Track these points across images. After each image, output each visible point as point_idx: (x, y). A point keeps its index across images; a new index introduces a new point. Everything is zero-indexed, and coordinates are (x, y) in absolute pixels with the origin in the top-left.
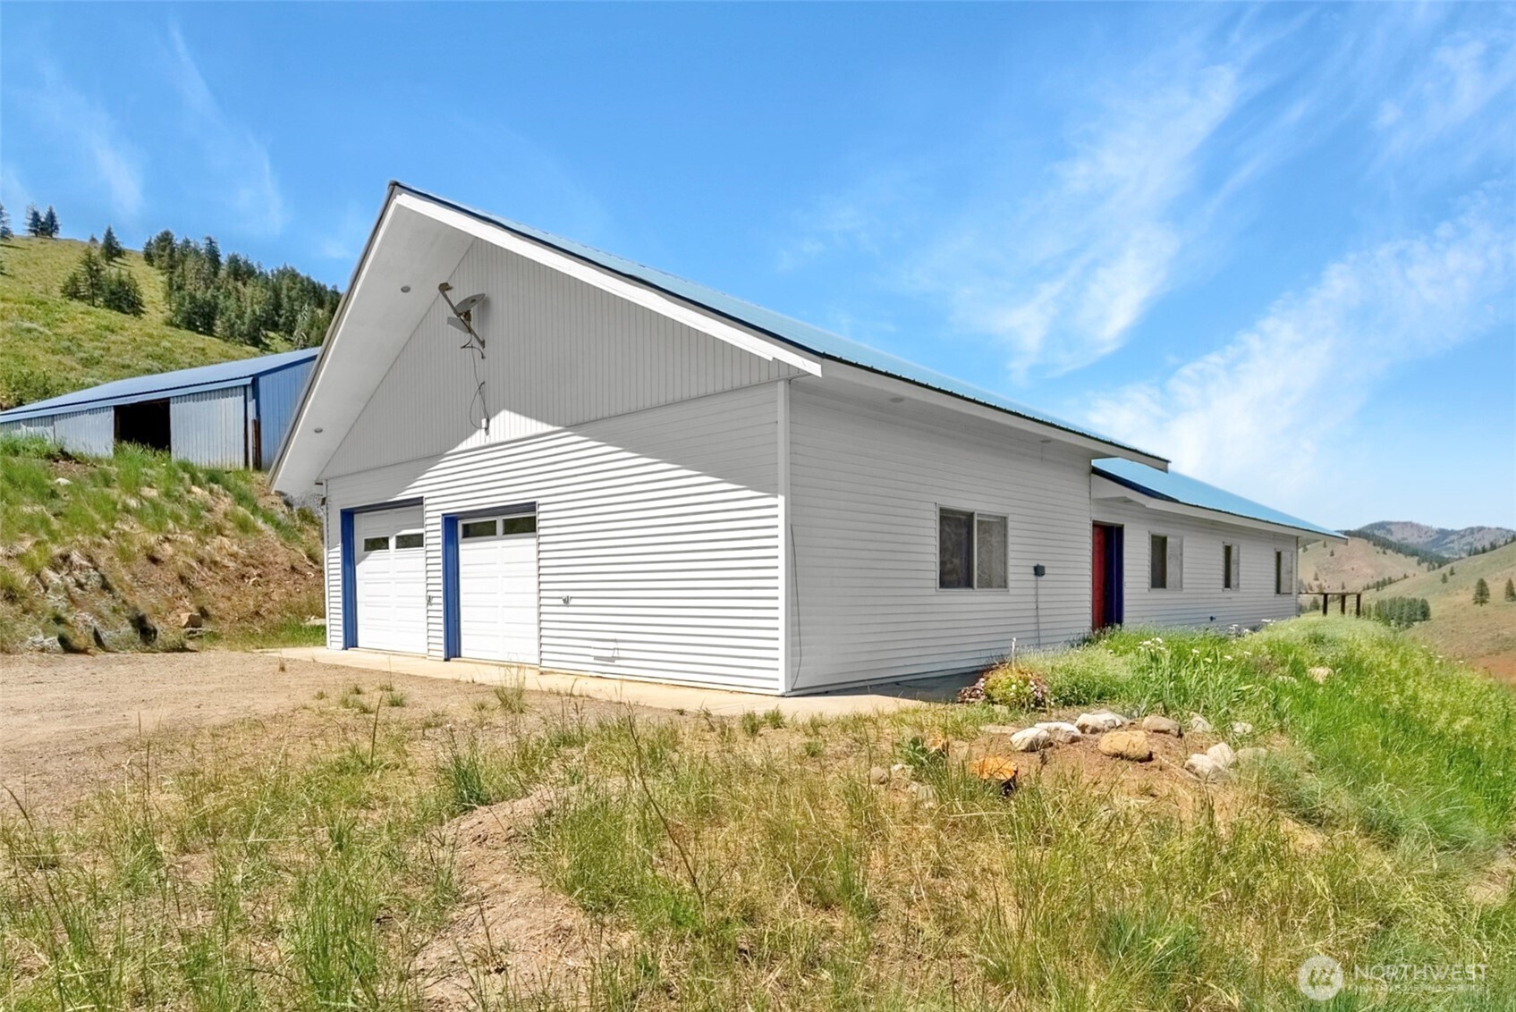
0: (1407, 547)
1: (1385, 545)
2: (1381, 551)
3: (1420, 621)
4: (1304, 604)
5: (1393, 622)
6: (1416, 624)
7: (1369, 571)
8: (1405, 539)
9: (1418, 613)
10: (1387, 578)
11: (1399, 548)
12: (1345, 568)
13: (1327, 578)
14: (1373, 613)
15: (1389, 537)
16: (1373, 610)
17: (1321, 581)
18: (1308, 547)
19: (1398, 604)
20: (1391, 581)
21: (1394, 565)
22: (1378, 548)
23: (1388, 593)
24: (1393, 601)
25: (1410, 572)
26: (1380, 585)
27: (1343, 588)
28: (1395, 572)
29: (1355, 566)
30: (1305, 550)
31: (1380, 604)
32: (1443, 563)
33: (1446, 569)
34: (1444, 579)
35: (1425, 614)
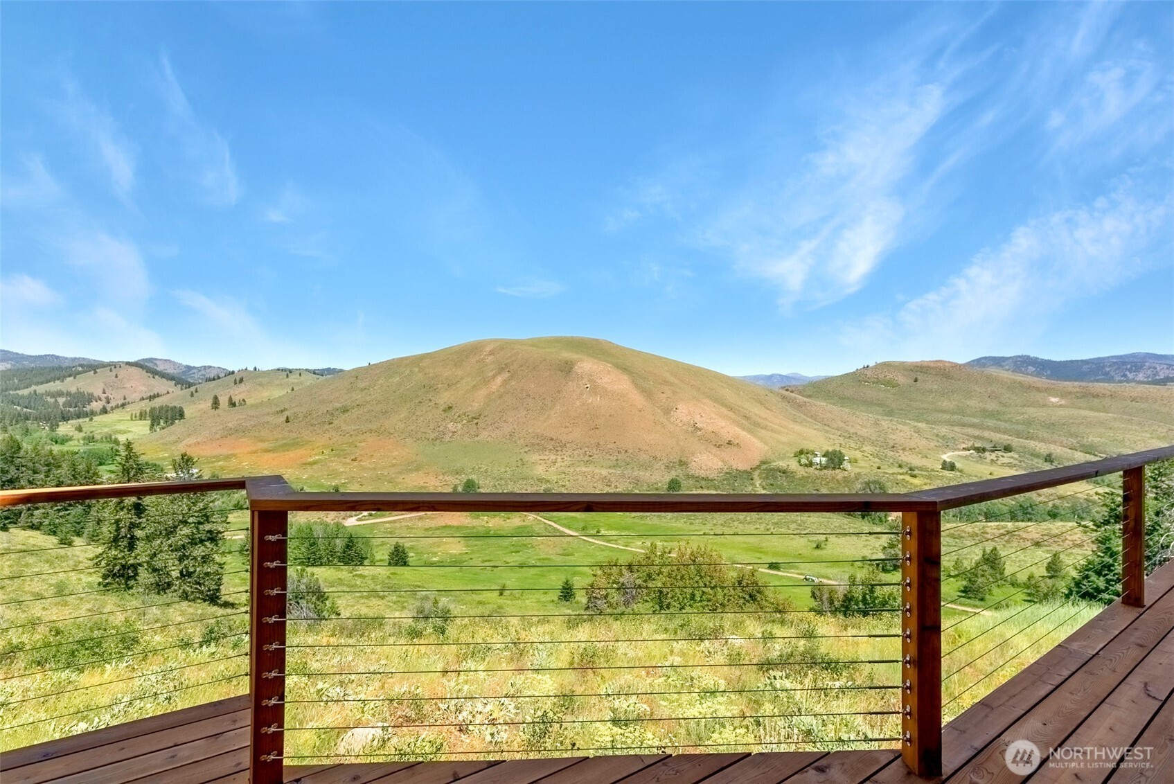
0: (168, 374)
1: (154, 373)
2: (151, 376)
3: (180, 419)
4: (94, 409)
5: (162, 421)
6: (177, 421)
7: (144, 388)
8: (165, 369)
9: (177, 415)
10: (156, 393)
11: (163, 375)
12: (125, 386)
13: (113, 392)
14: (147, 416)
15: (157, 369)
16: (148, 413)
17: (108, 394)
18: (97, 370)
19: (165, 409)
20: (158, 395)
21: (160, 385)
22: (149, 374)
23: (157, 403)
24: (161, 408)
25: (170, 390)
26: (151, 398)
27: (125, 399)
28: (162, 390)
29: (134, 385)
30: (95, 373)
31: (153, 410)
32: (190, 385)
33: (193, 389)
34: (192, 395)
35: (182, 416)
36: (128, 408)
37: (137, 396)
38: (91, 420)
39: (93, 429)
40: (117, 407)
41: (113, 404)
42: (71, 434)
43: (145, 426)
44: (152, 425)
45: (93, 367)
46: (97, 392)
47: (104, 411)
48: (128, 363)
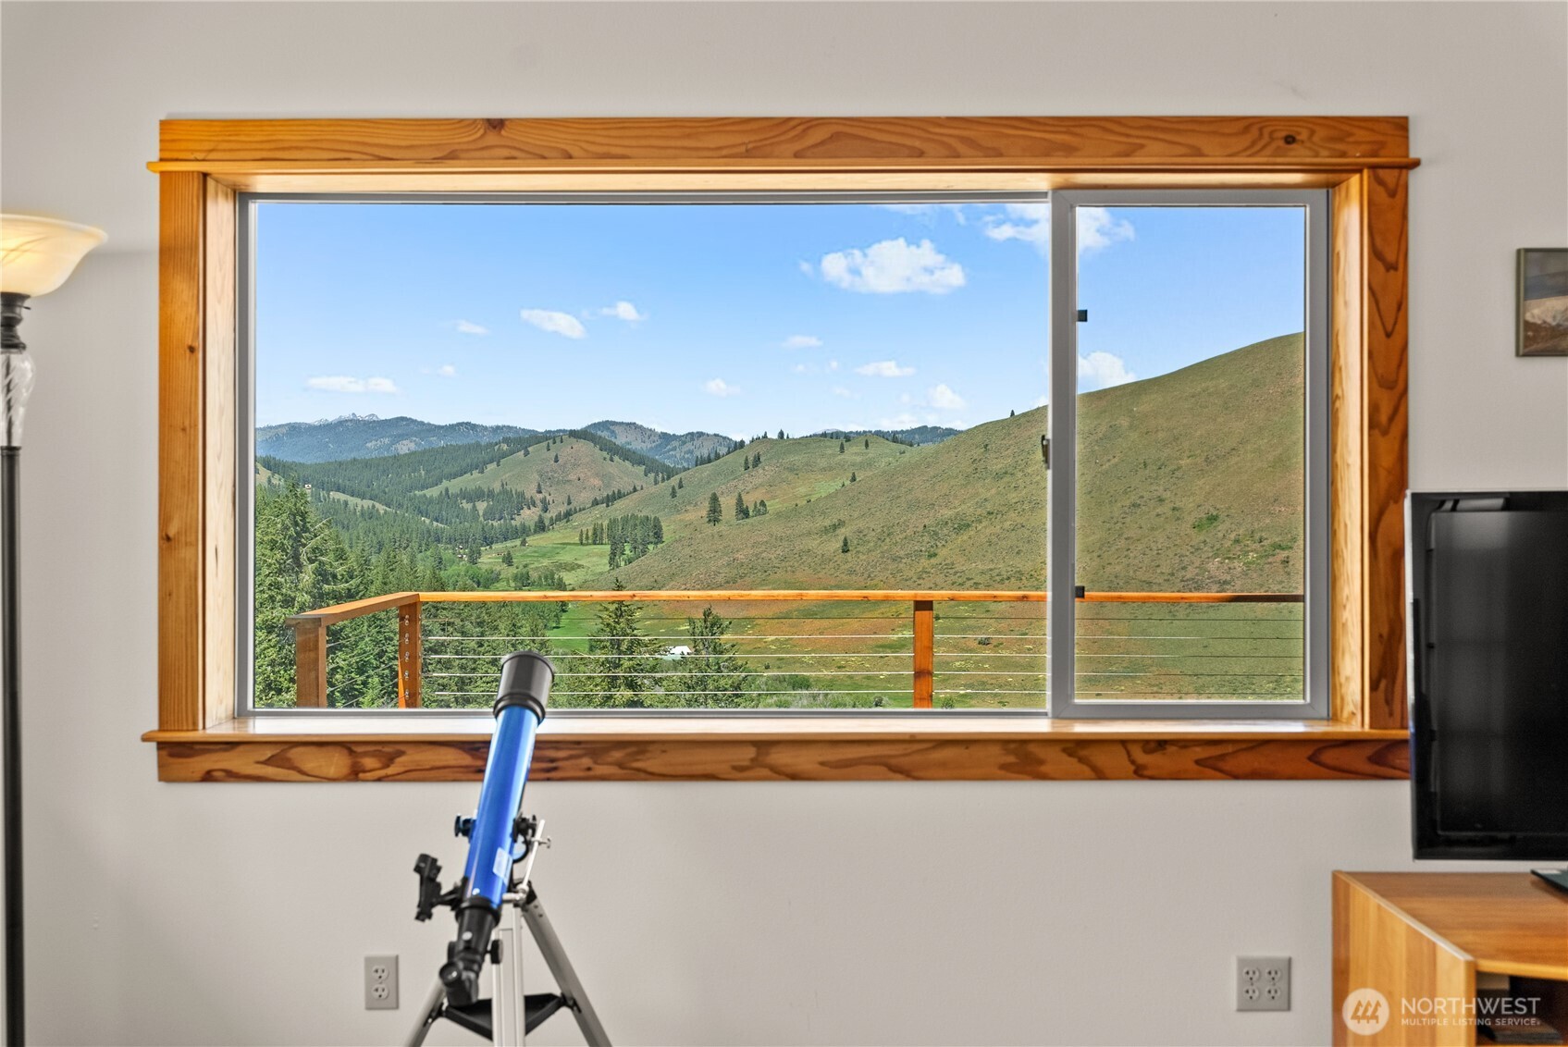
0: (633, 453)
1: (614, 451)
2: (608, 457)
3: (656, 544)
4: (527, 523)
5: (627, 547)
6: (651, 547)
7: (597, 482)
8: (629, 443)
9: (651, 534)
10: (616, 491)
11: (627, 455)
12: (570, 477)
13: (552, 490)
14: (605, 535)
15: (617, 442)
16: (606, 530)
17: (544, 494)
18: (530, 449)
19: (631, 523)
20: (619, 495)
21: (624, 475)
22: (605, 454)
23: (619, 509)
24: (625, 520)
25: (638, 484)
26: (610, 500)
27: (569, 503)
28: (623, 484)
29: (582, 476)
30: (527, 454)
31: (613, 522)
32: (670, 473)
33: (674, 481)
34: (674, 494)
35: (658, 536)
36: (577, 520)
37: (584, 498)
38: (524, 543)
39: (528, 561)
40: (559, 518)
41: (552, 513)
42: (498, 568)
43: (601, 556)
44: (613, 554)
45: (523, 441)
46: (531, 492)
47: (541, 527)
48: (573, 434)
